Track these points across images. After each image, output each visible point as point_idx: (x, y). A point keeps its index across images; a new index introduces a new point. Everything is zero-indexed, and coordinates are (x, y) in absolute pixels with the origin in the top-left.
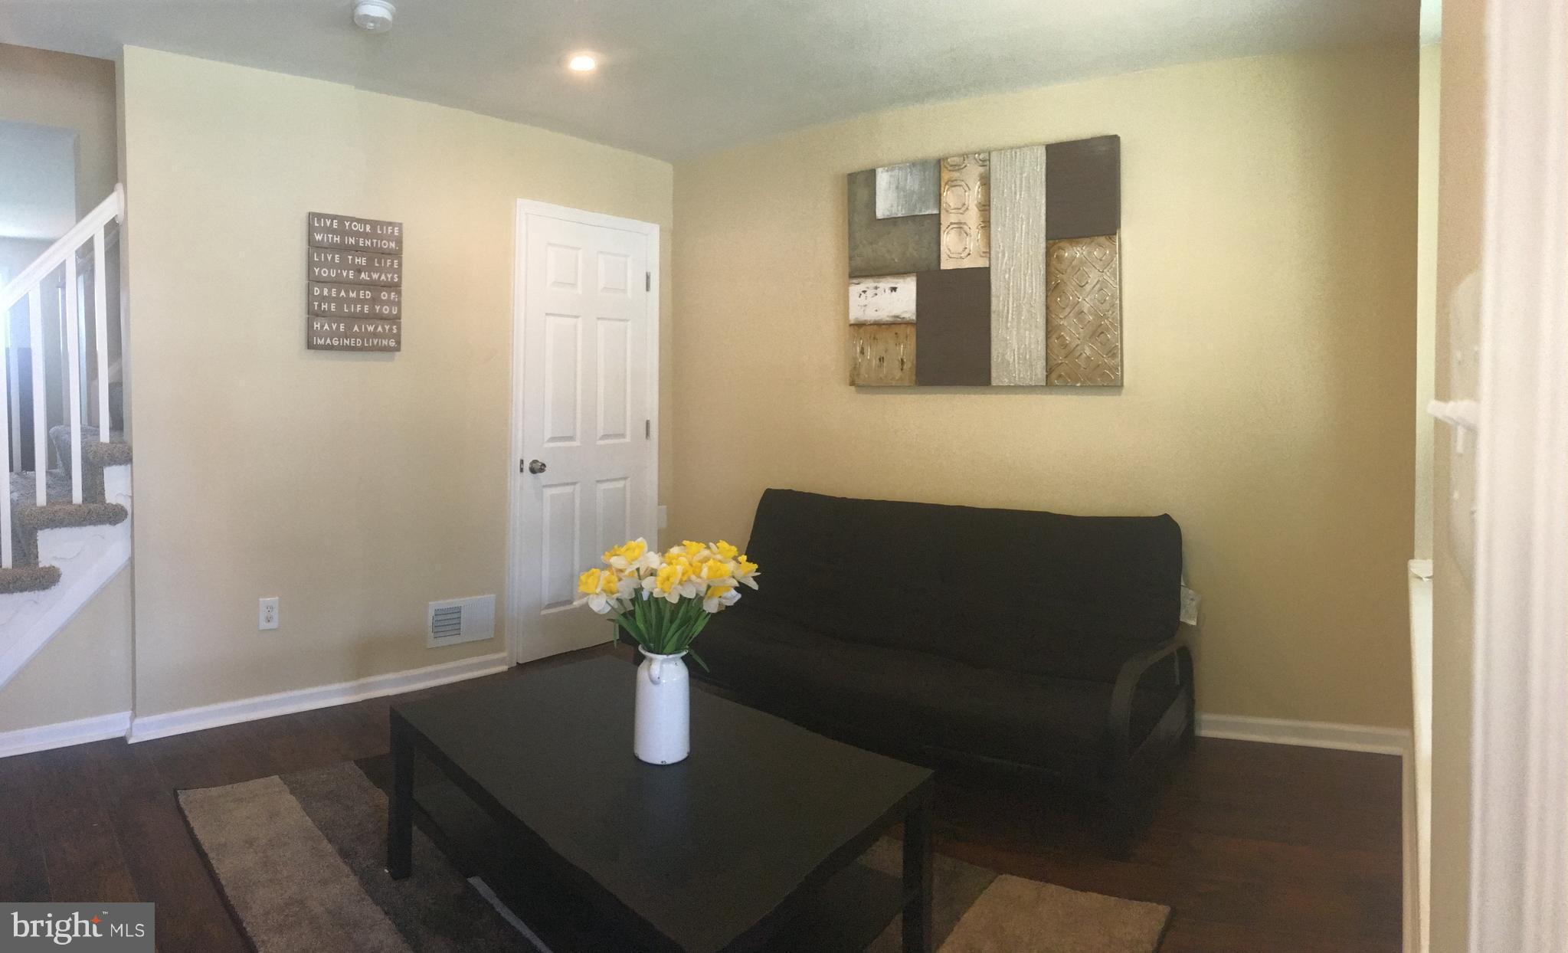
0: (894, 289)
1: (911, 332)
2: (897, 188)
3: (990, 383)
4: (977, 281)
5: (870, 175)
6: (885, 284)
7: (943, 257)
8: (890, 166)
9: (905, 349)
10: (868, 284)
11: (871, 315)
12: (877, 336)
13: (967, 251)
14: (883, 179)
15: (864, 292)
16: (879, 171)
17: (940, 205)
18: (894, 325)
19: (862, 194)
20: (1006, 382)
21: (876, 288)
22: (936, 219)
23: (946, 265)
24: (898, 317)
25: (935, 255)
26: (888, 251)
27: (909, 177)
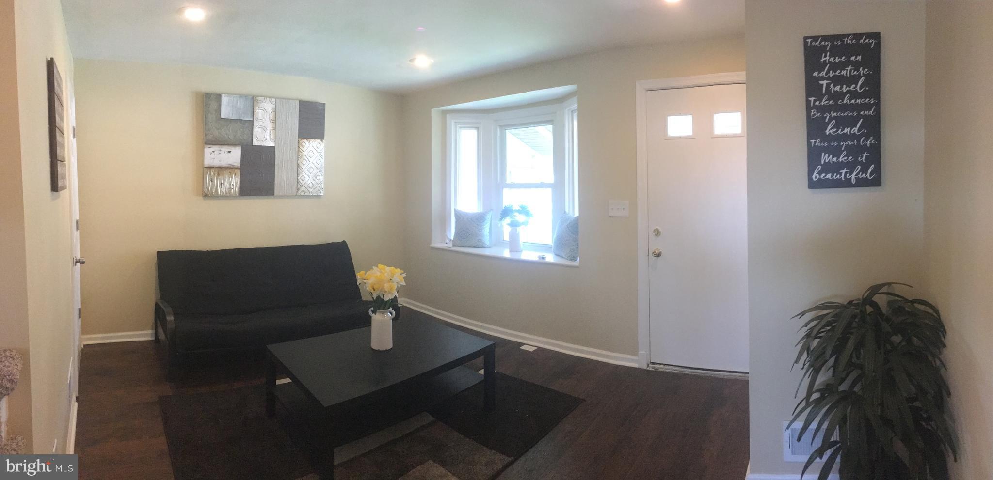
0: (230, 152)
1: (238, 172)
2: (233, 105)
3: (274, 195)
4: (269, 152)
5: (218, 97)
6: (225, 149)
7: (254, 140)
8: (229, 94)
9: (235, 181)
10: (215, 148)
11: (216, 163)
12: (220, 173)
13: (265, 139)
14: (225, 99)
15: (214, 152)
16: (223, 96)
17: (253, 116)
18: (230, 168)
19: (213, 105)
20: (281, 194)
21: (220, 150)
22: (251, 123)
23: (256, 143)
24: (231, 165)
25: (250, 138)
26: (227, 134)
27: (238, 102)
